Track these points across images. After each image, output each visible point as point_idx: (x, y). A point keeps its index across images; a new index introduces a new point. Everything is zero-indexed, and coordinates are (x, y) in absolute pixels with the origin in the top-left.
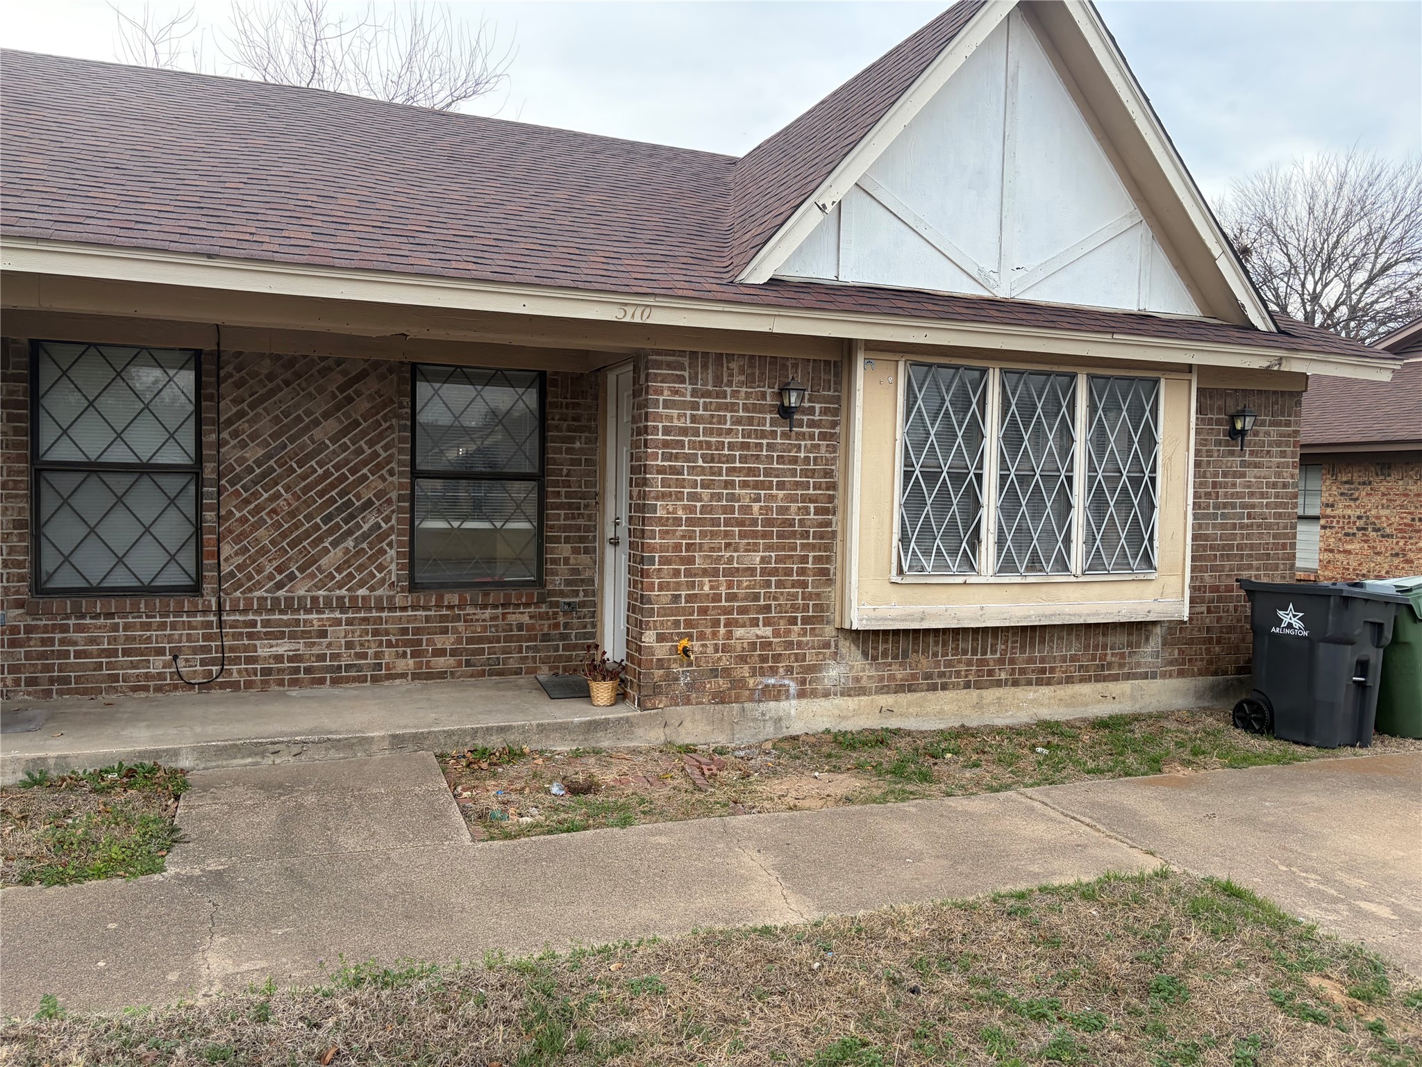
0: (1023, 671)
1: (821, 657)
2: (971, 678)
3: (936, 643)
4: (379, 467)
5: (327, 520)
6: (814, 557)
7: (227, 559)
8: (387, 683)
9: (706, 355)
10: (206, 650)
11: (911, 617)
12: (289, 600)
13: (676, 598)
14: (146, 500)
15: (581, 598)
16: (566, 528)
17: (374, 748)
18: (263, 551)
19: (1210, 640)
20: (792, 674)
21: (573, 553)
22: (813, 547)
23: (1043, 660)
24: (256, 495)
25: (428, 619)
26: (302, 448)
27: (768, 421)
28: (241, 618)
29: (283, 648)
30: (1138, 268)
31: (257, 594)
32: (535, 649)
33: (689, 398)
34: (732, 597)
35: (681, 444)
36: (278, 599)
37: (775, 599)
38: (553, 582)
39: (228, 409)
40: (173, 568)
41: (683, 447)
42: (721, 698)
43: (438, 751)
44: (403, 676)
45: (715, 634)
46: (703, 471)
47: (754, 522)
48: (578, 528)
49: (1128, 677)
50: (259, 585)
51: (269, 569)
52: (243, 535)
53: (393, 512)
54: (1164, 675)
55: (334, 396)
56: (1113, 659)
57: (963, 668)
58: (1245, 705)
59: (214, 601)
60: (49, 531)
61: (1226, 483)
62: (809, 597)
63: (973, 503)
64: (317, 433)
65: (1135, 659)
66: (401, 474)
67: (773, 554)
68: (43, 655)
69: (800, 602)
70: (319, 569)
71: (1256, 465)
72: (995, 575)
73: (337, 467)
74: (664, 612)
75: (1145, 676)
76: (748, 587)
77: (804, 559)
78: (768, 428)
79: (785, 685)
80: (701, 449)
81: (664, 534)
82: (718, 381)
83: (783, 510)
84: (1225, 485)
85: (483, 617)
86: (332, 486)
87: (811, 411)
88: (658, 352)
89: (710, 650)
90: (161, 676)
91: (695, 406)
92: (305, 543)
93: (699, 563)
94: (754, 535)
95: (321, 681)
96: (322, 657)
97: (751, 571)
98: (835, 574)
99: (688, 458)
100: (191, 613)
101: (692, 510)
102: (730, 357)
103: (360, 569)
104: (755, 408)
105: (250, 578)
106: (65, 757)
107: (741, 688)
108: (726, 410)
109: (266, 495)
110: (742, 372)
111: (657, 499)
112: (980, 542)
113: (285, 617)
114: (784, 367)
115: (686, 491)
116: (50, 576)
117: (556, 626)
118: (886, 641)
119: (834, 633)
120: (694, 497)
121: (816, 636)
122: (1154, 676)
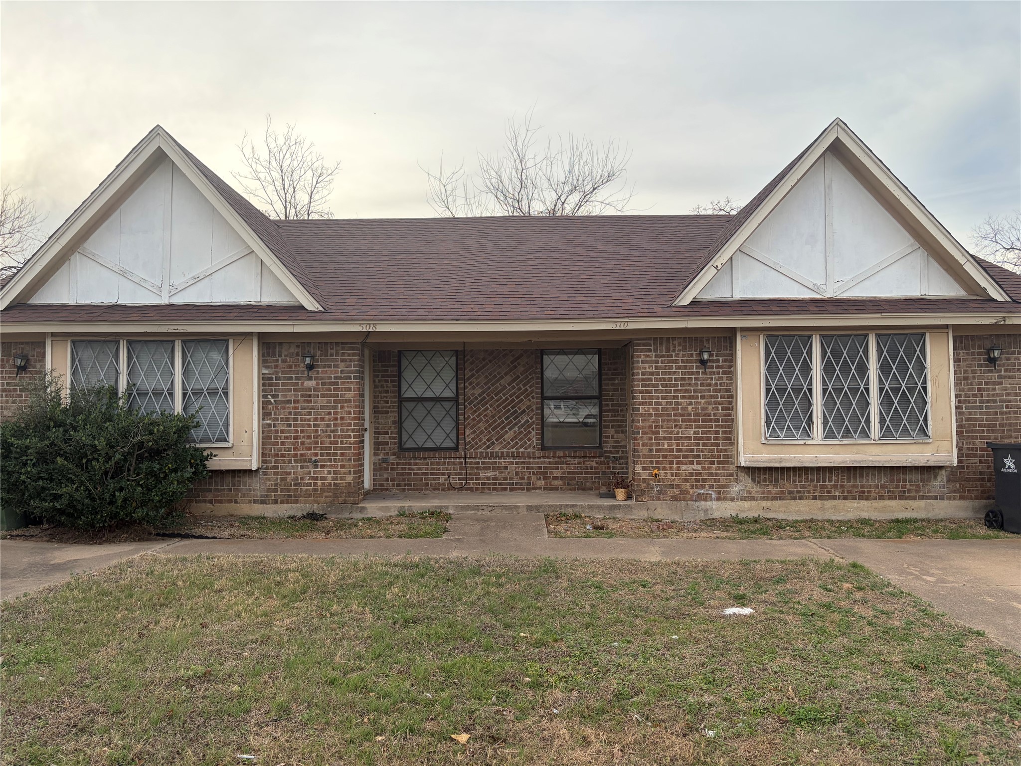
0: (849, 492)
1: (728, 480)
2: (816, 494)
3: (795, 476)
4: (528, 395)
5: (507, 419)
6: (722, 431)
7: (468, 436)
8: (533, 491)
9: (661, 339)
10: (460, 474)
11: (774, 461)
12: (492, 453)
13: (651, 450)
14: (438, 411)
15: (620, 454)
16: (612, 421)
17: (520, 510)
18: (482, 432)
19: (983, 479)
20: (713, 488)
21: (616, 433)
22: (722, 427)
23: (862, 486)
24: (479, 409)
25: (550, 463)
26: (496, 388)
27: (695, 367)
28: (473, 461)
29: (490, 474)
30: (919, 273)
31: (479, 450)
32: (599, 478)
33: (654, 359)
34: (679, 450)
35: (651, 380)
36: (488, 452)
37: (702, 452)
38: (606, 447)
39: (468, 374)
40: (448, 440)
41: (652, 381)
42: (675, 498)
43: (546, 513)
44: (540, 488)
45: (671, 468)
46: (662, 391)
47: (690, 415)
48: (618, 421)
49: (922, 498)
50: (480, 447)
51: (484, 440)
52: (474, 426)
53: (534, 415)
54: (949, 498)
55: (509, 366)
56: (911, 488)
57: (811, 489)
58: (990, 514)
59: (463, 453)
60: (404, 425)
61: (989, 388)
62: (721, 451)
63: (807, 403)
64: (502, 382)
65: (926, 488)
66: (537, 398)
67: (700, 430)
68: (402, 474)
69: (716, 453)
70: (504, 440)
71: (1009, 377)
72: (822, 440)
73: (511, 396)
74: (645, 457)
75: (936, 498)
76: (687, 446)
77: (717, 433)
78: (695, 370)
79: (709, 494)
80: (661, 381)
81: (643, 421)
82: (668, 350)
83: (703, 409)
84: (988, 389)
85: (574, 462)
86: (509, 404)
87: (718, 361)
88: (639, 339)
89: (669, 475)
90: (444, 484)
91: (657, 362)
92: (498, 429)
93: (661, 435)
94: (690, 421)
95: (506, 489)
96: (506, 479)
97: (689, 438)
98: (734, 440)
99: (654, 386)
100: (455, 458)
101: (657, 409)
102: (674, 339)
103: (521, 440)
104: (687, 361)
105: (477, 444)
106: (411, 506)
107: (686, 494)
108: (673, 363)
109: (483, 409)
110: (680, 345)
111: (640, 405)
112: (813, 423)
113: (490, 461)
114: (702, 341)
115: (654, 401)
116: (405, 443)
117: (609, 468)
118: (765, 474)
119: (735, 469)
120: (657, 403)
121: (725, 470)
122: (942, 498)
